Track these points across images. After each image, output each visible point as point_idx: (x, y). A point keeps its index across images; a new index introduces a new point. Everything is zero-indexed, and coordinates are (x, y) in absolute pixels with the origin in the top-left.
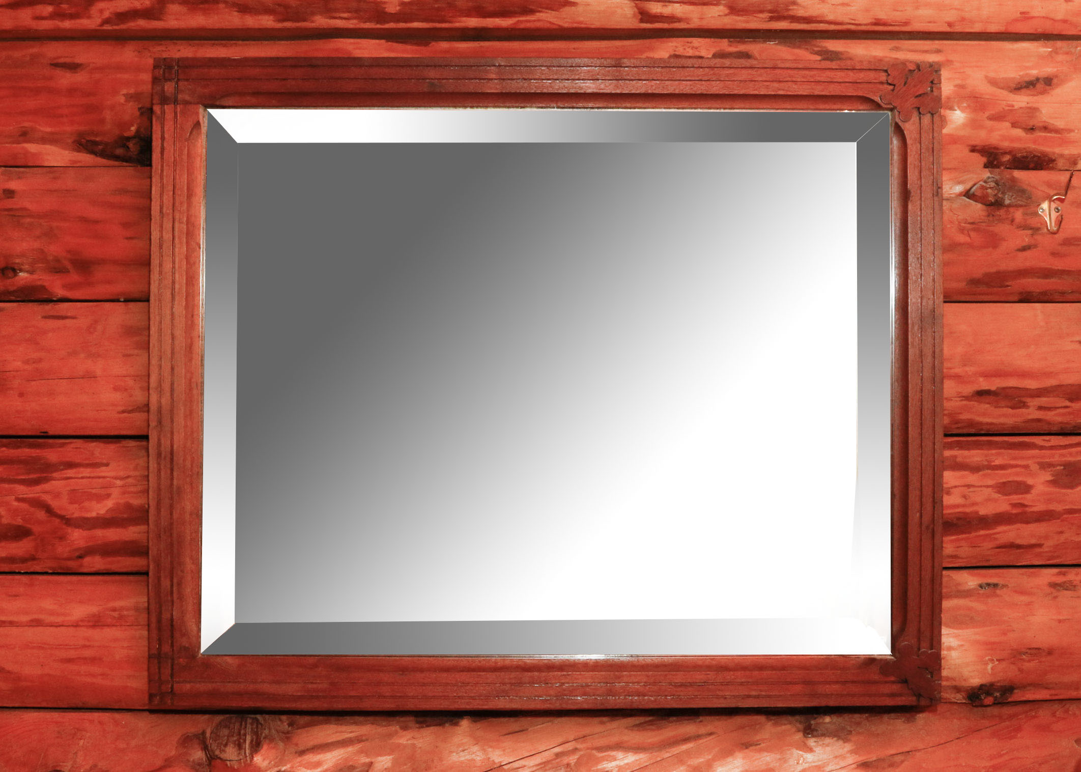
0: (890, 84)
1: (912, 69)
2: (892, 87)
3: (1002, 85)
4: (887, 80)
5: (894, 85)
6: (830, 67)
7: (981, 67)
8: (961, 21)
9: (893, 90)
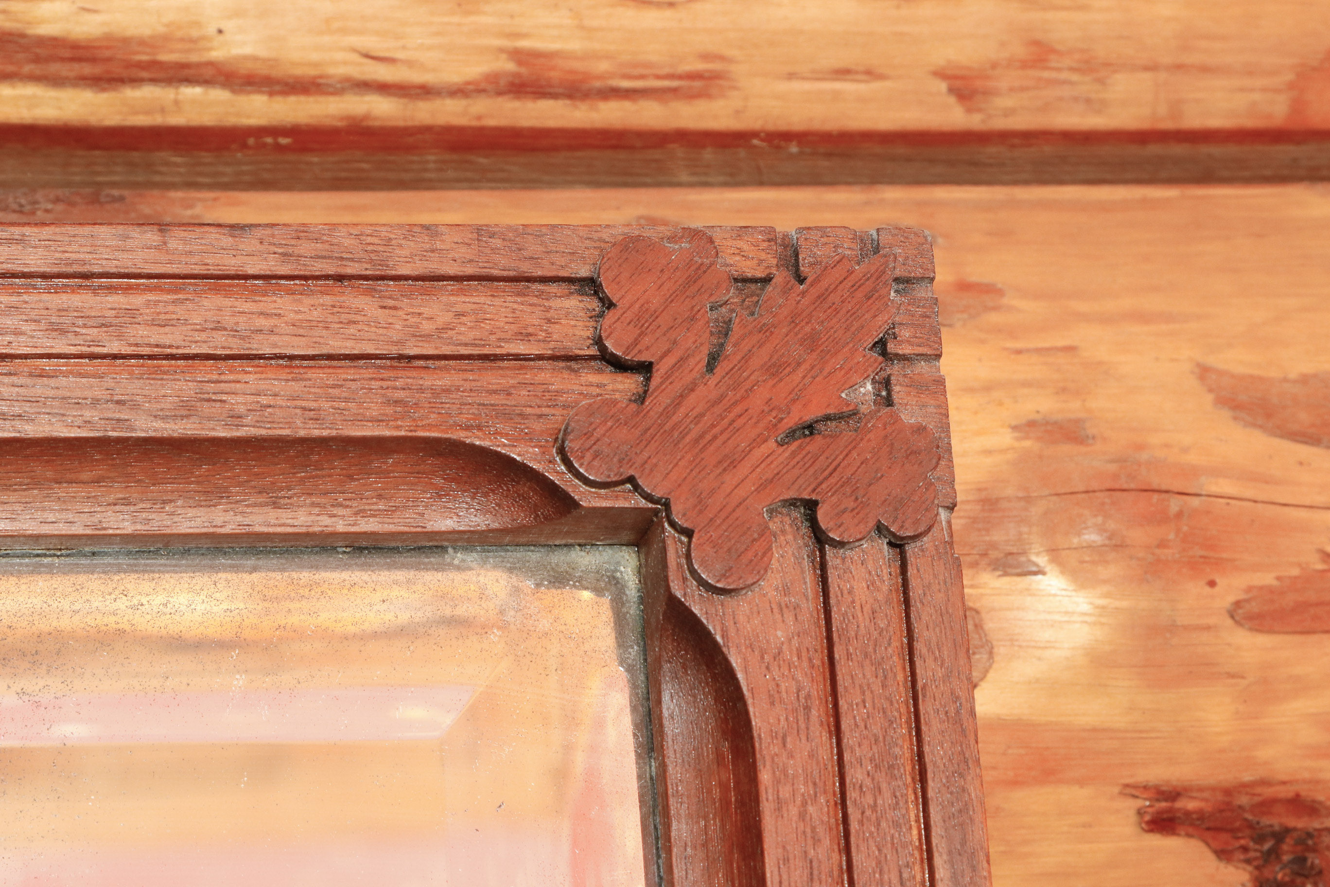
0: (620, 365)
1: (752, 270)
2: (629, 383)
3: (1304, 417)
4: (599, 342)
5: (645, 368)
6: (231, 264)
7: (1168, 318)
8: (1025, 65)
9: (641, 398)
